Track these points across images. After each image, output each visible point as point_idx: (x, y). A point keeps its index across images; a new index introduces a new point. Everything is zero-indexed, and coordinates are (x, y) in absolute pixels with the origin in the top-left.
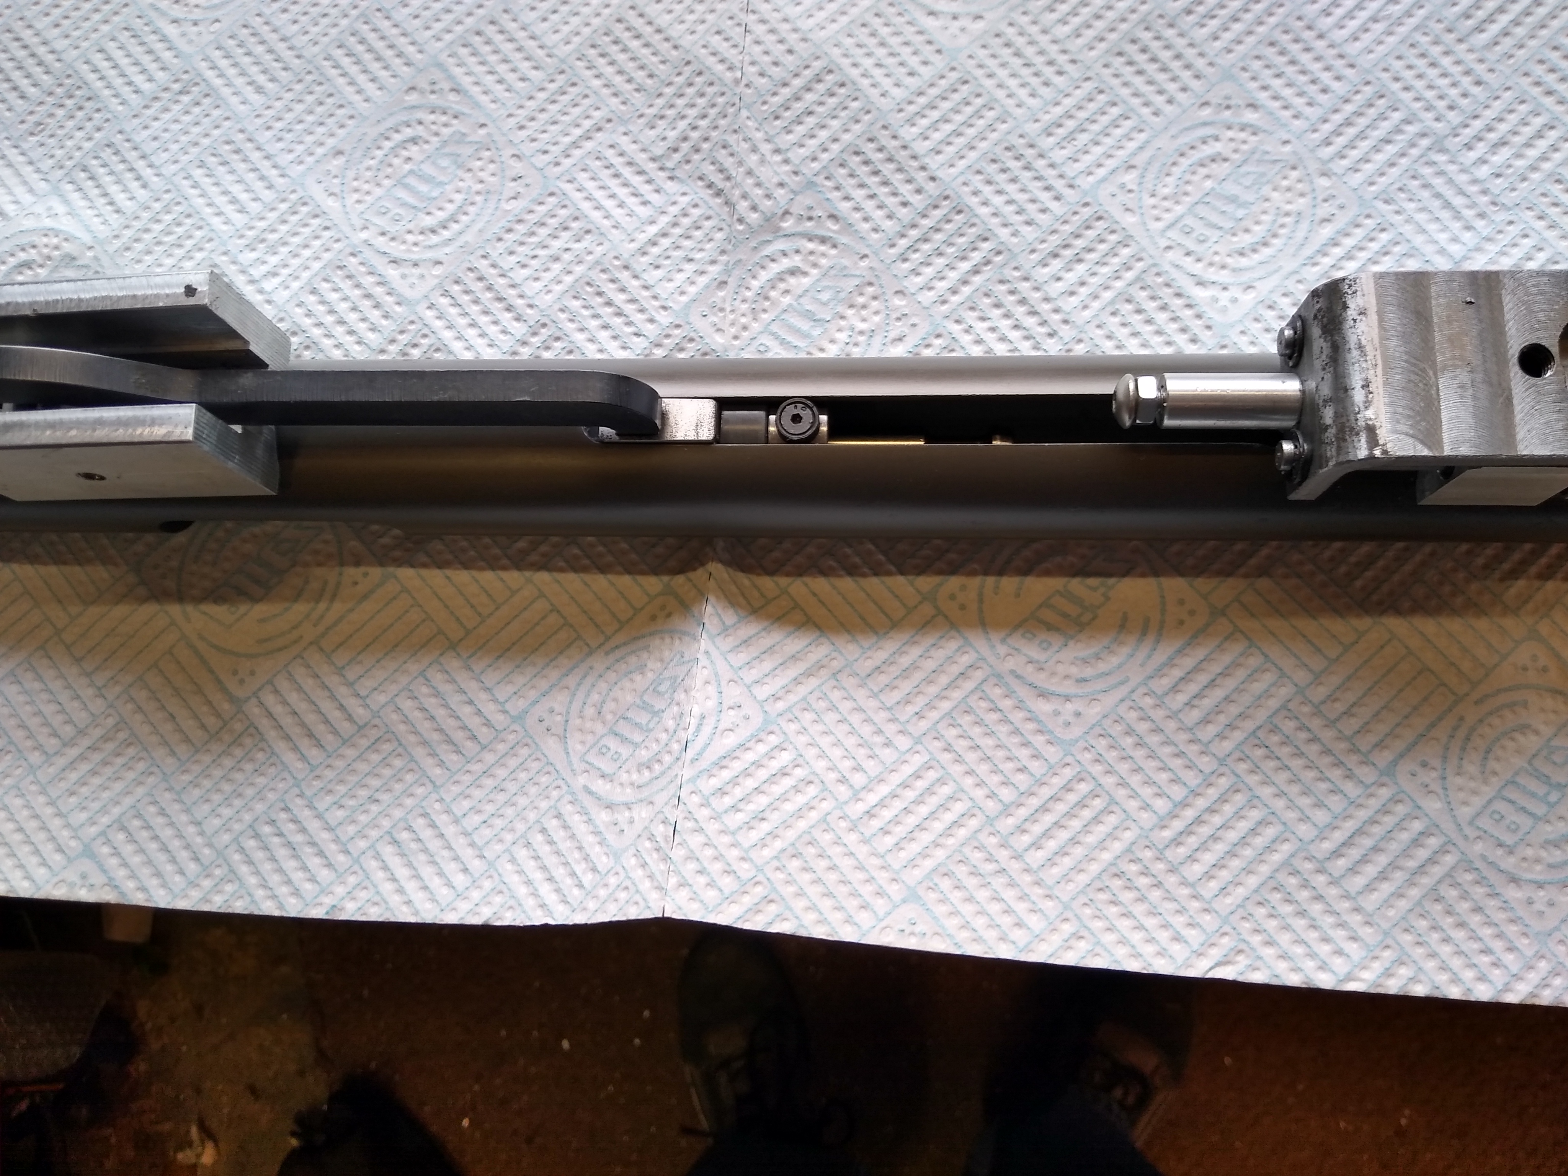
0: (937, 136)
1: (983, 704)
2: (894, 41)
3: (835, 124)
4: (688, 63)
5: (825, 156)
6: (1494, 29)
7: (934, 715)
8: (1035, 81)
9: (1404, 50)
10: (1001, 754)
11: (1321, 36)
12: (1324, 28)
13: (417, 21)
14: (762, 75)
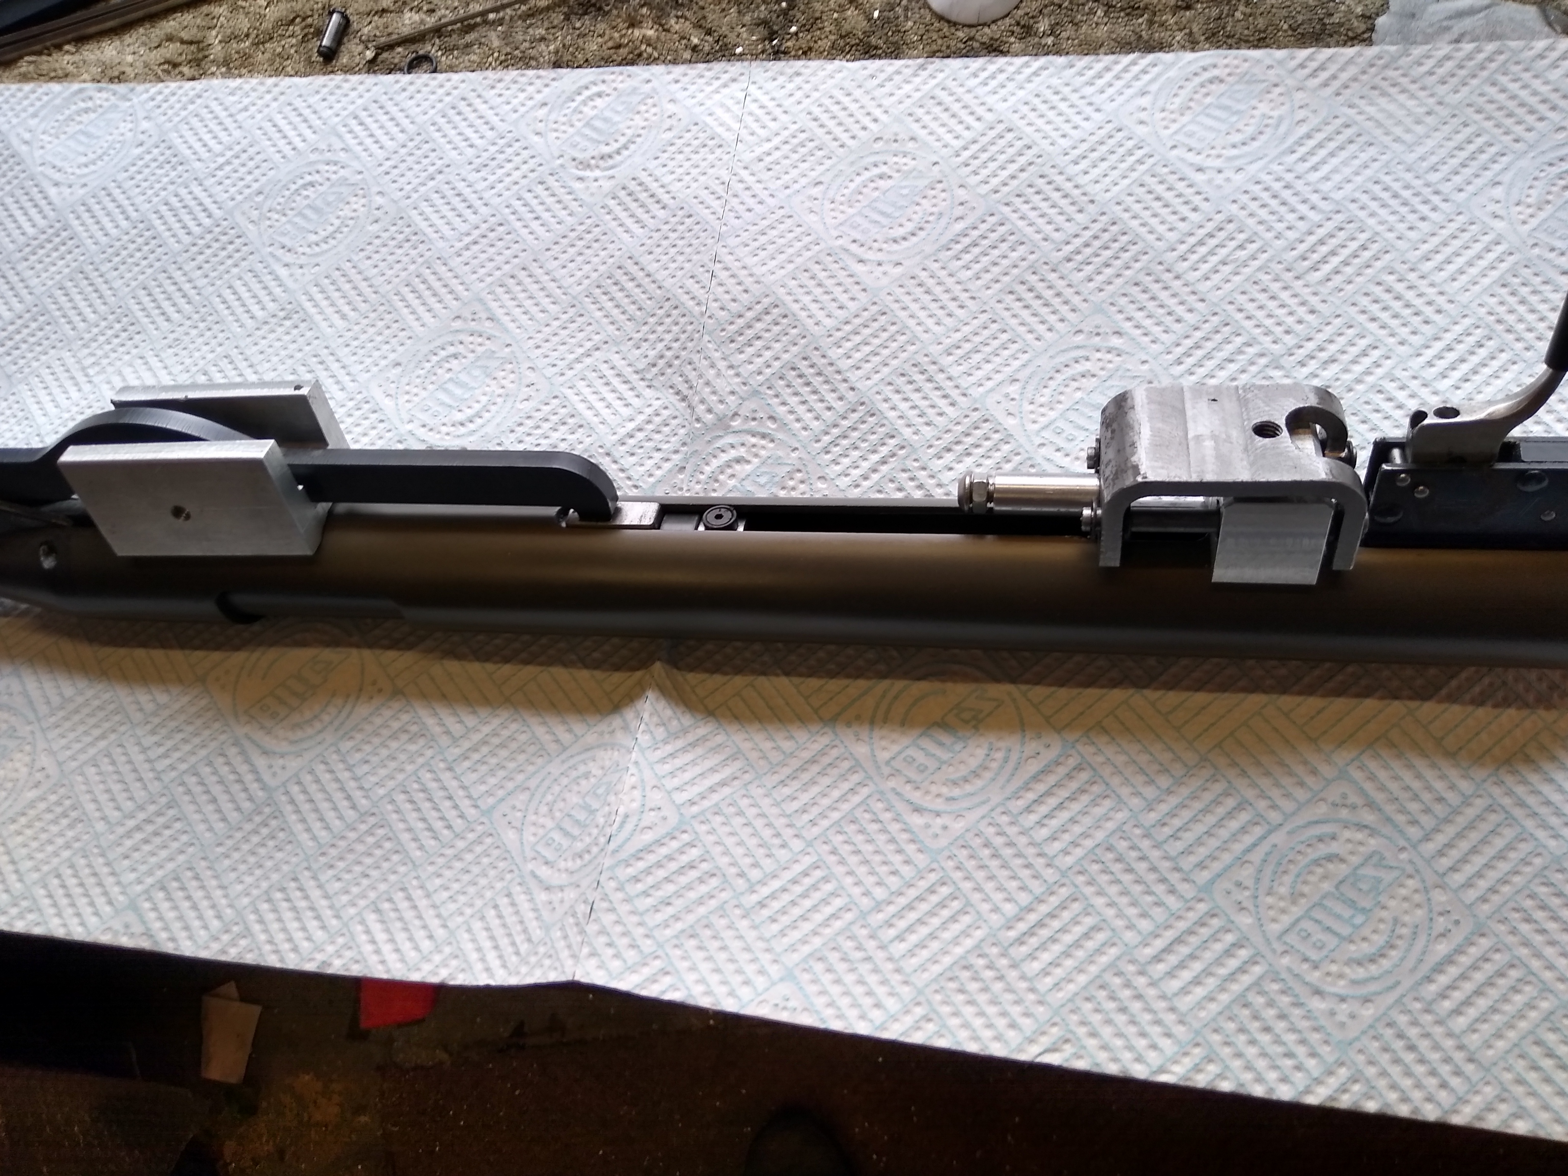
0: (858, 355)
1: (867, 816)
2: (829, 283)
3: (777, 346)
4: (668, 299)
5: (768, 371)
7: (825, 823)
8: (941, 313)
9: (1248, 286)
10: (878, 858)
11: (1177, 277)
12: (1181, 271)
13: (466, 267)
14: (722, 309)
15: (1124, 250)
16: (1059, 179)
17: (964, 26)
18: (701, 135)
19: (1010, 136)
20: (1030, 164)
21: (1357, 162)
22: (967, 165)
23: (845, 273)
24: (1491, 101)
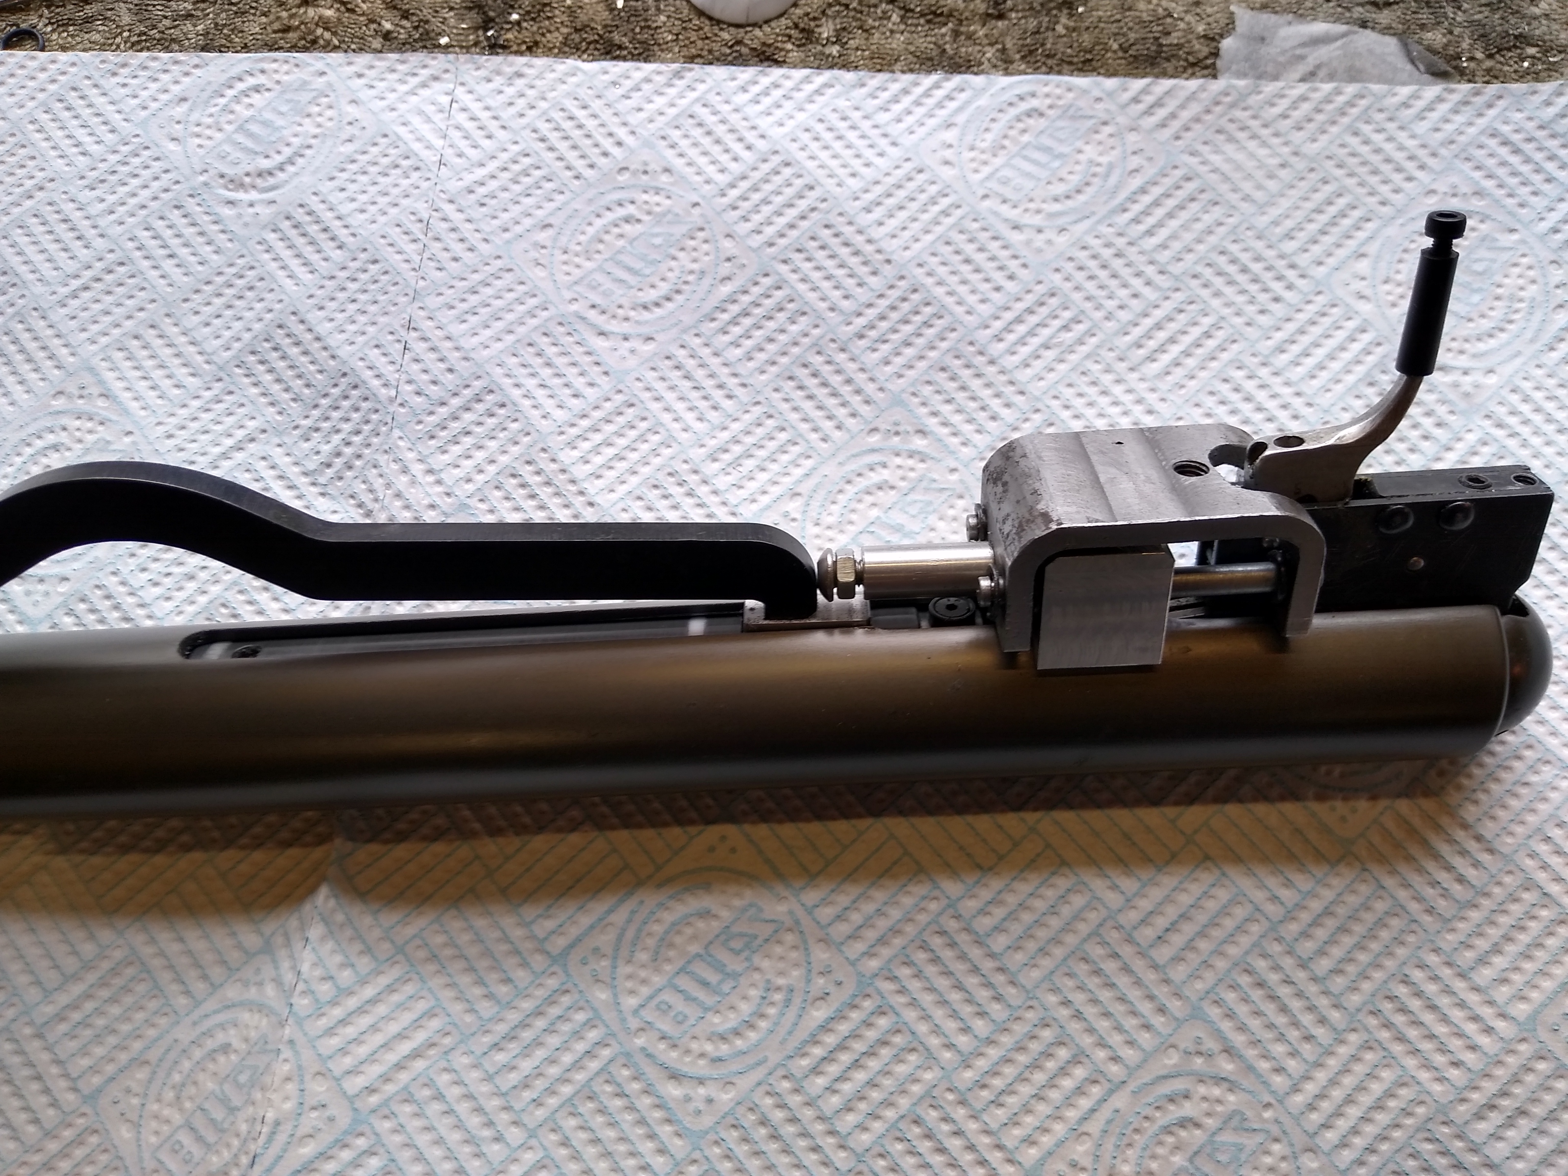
0: (598, 460)
1: (608, 1088)
2: (560, 361)
3: (493, 444)
4: (345, 375)
5: (480, 478)
6: (1165, 359)
7: (553, 1102)
8: (703, 405)
9: (1074, 377)
11: (992, 362)
12: (996, 354)
13: (72, 323)
14: (418, 393)
15: (927, 324)
16: (848, 230)
17: (730, 25)
18: (392, 151)
19: (787, 172)
20: (813, 209)
21: (1199, 226)
22: (735, 208)
23: (581, 349)
24: (1353, 155)
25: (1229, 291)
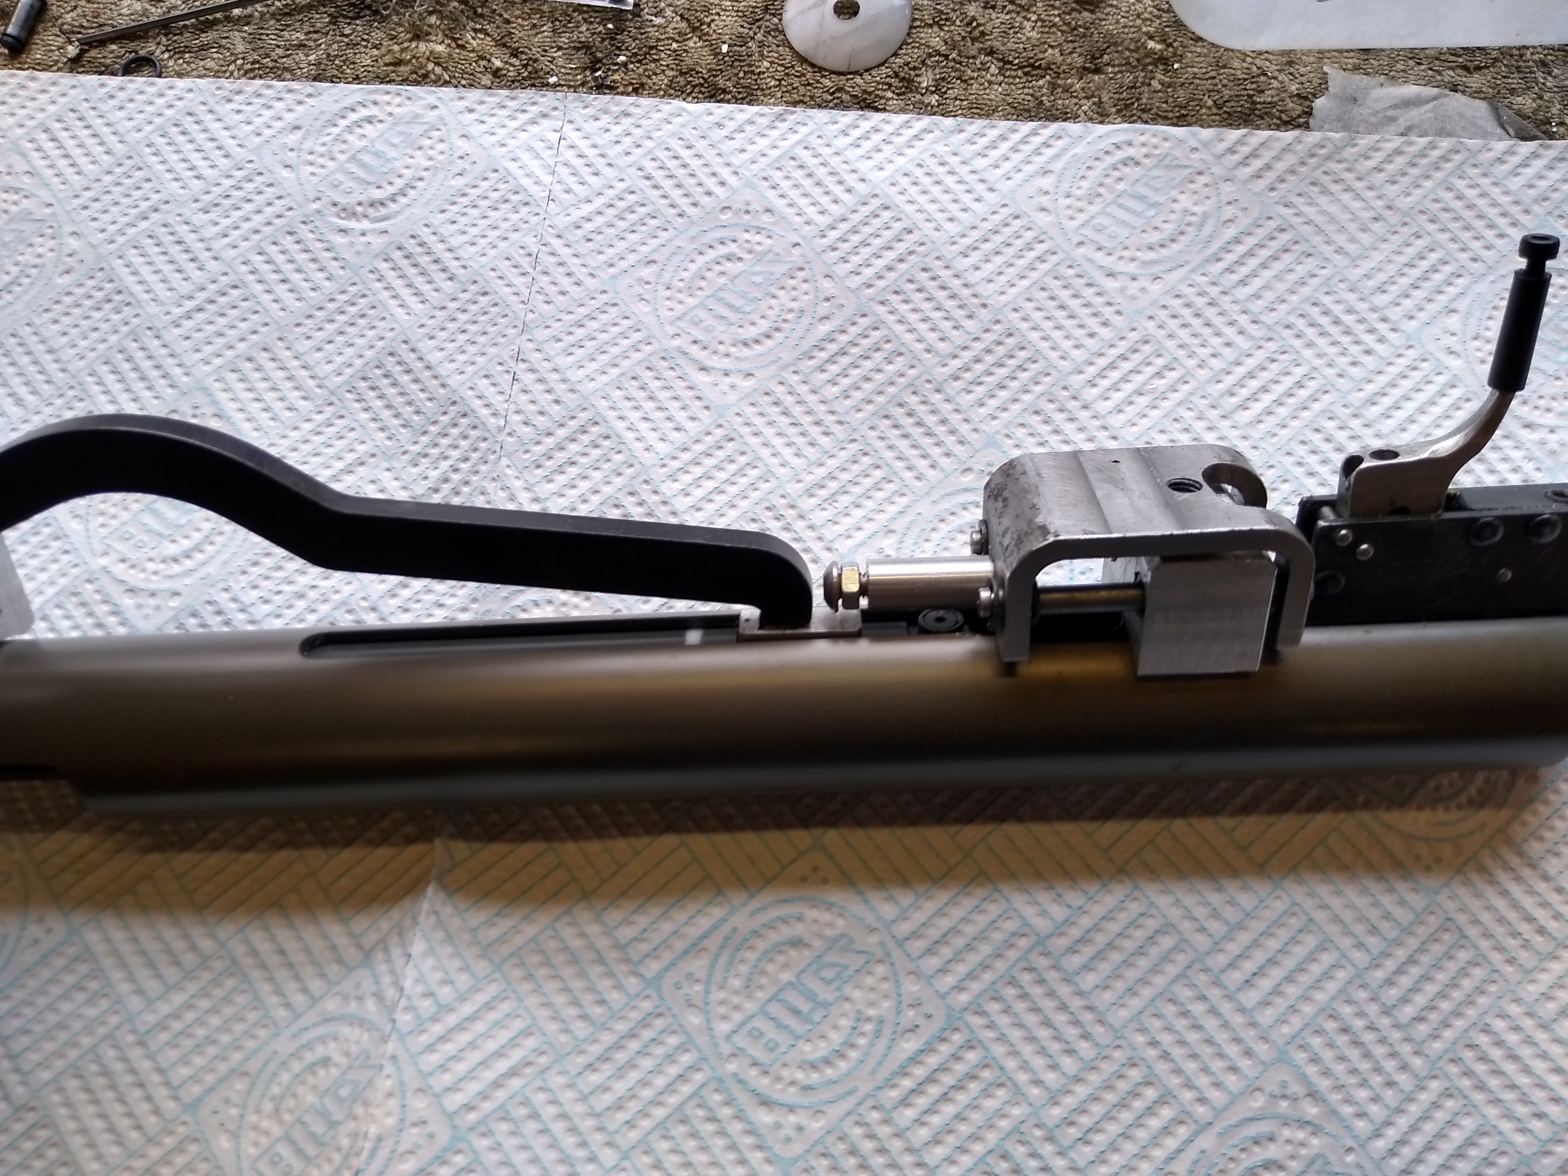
0: (698, 493)
2: (663, 395)
3: (597, 475)
4: (454, 403)
7: (647, 1124)
8: (800, 441)
9: (1167, 424)
11: (1085, 407)
12: (1089, 399)
13: (186, 343)
14: (526, 423)
15: (1021, 368)
16: (945, 274)
17: (832, 72)
18: (502, 186)
19: (886, 215)
20: (911, 253)
21: (1292, 277)
22: (834, 249)
23: (683, 384)
24: (1446, 210)
25: (1321, 342)
